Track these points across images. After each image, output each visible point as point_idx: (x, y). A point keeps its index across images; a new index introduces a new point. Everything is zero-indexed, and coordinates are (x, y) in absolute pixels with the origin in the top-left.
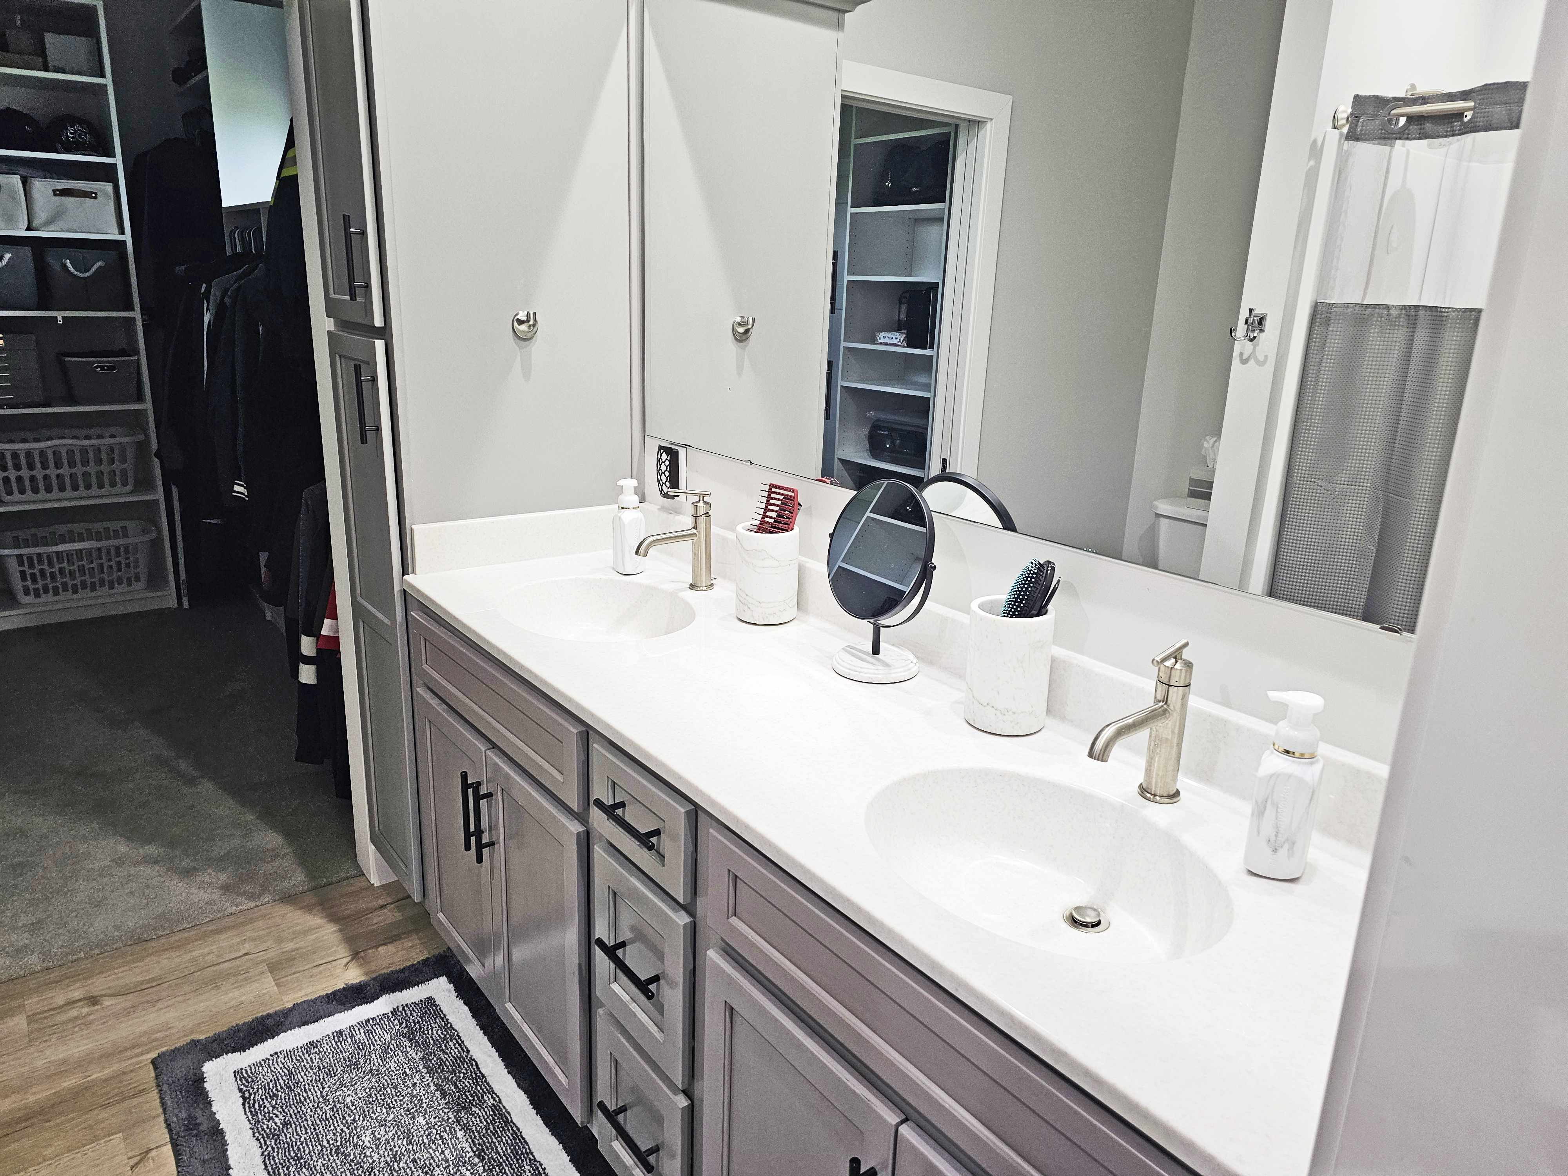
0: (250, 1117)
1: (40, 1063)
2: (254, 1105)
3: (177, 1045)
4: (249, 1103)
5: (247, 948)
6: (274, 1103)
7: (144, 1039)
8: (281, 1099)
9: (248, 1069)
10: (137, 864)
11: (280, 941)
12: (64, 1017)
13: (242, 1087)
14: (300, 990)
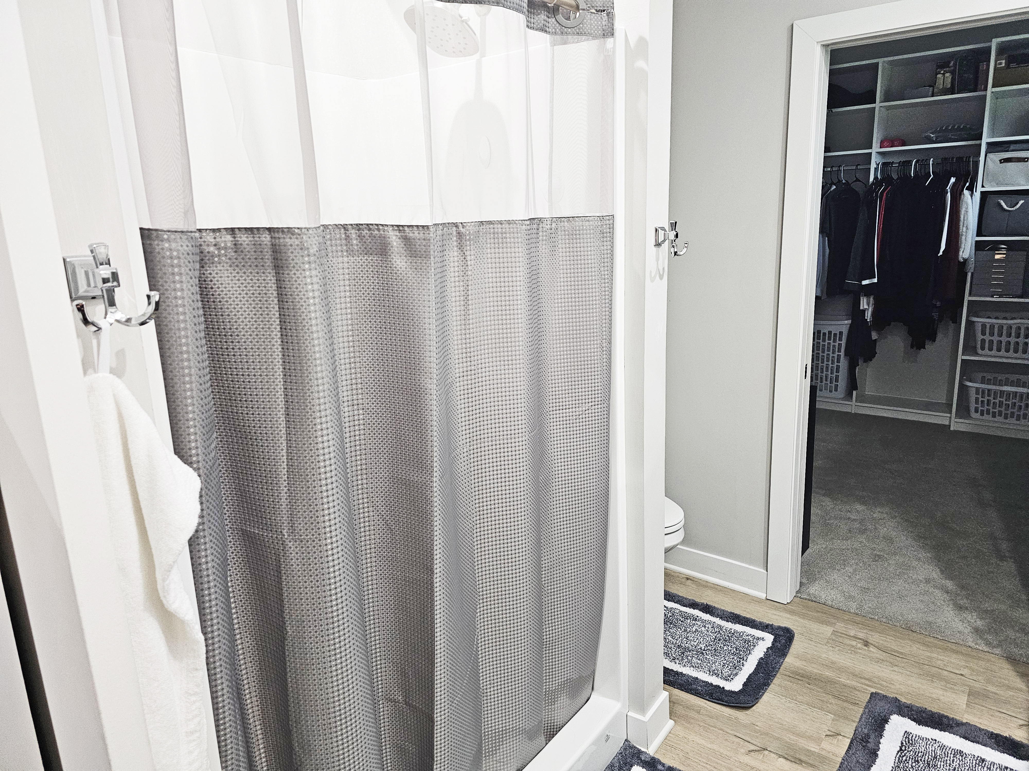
0: (897, 761)
1: (824, 655)
2: (903, 756)
3: (887, 695)
4: (901, 753)
5: (965, 672)
6: (914, 764)
7: (876, 680)
8: (919, 766)
9: (914, 736)
10: (935, 587)
11: (988, 681)
12: (848, 642)
13: (904, 742)
14: (979, 718)
